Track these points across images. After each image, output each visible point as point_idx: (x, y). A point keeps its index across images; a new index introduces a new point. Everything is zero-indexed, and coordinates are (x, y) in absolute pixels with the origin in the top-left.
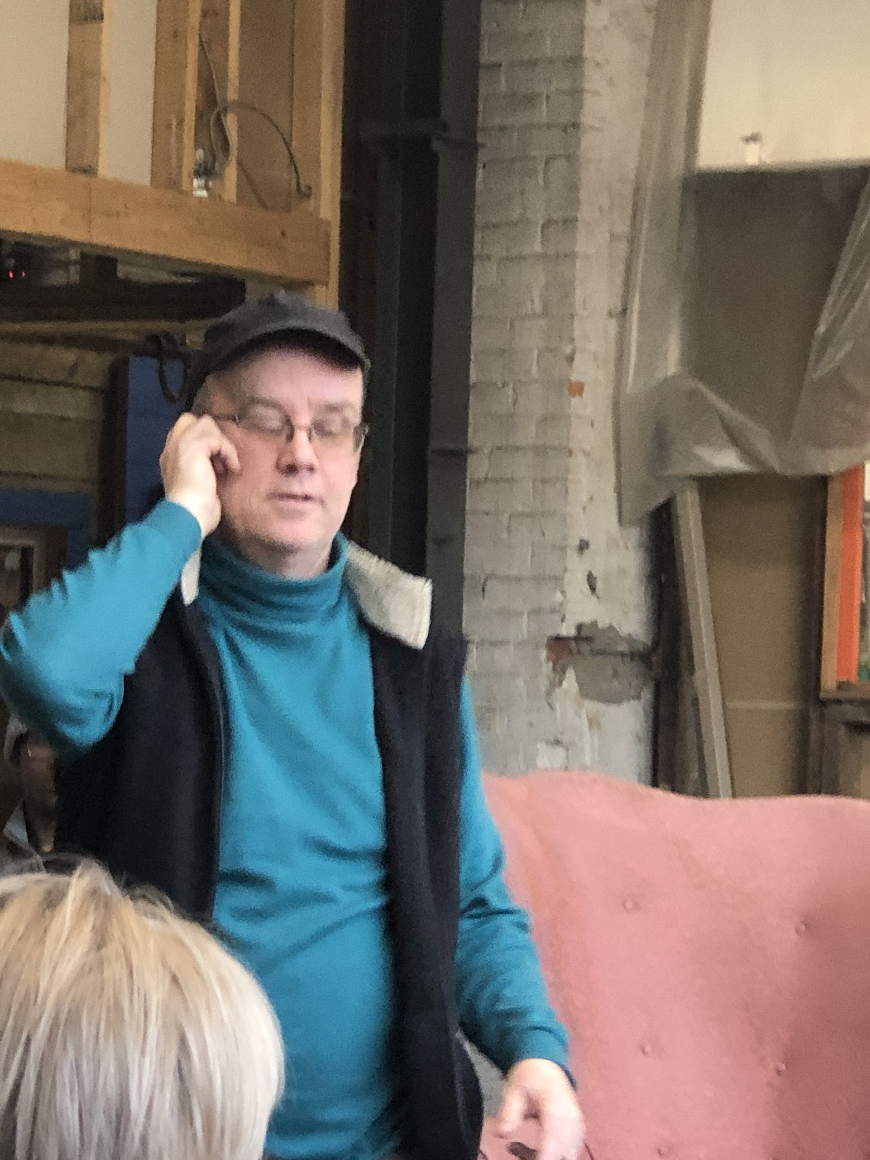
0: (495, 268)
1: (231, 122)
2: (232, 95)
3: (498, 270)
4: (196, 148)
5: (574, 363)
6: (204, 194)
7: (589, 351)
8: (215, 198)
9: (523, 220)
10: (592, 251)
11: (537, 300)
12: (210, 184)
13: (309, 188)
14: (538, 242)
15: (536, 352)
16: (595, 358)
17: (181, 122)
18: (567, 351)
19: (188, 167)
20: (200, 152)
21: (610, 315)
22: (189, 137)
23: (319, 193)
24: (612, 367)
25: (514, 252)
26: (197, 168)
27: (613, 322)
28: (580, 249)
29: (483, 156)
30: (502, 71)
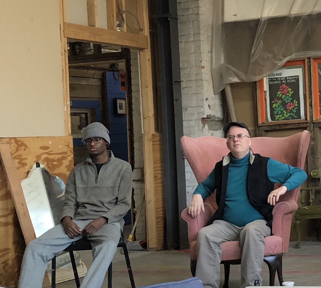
1: (124, 15)
2: (124, 9)
3: (184, 44)
4: (117, 21)
5: (202, 62)
6: (119, 30)
7: (205, 60)
8: (122, 31)
9: (189, 34)
10: (204, 40)
11: (193, 50)
12: (121, 28)
13: (142, 29)
14: (192, 38)
15: (194, 61)
16: (206, 61)
17: (113, 16)
18: (200, 60)
19: (116, 25)
20: (118, 22)
21: (209, 52)
22: (115, 19)
23: (144, 30)
24: (210, 63)
25: (187, 41)
26: (117, 25)
27: (209, 53)
28: (201, 39)
29: (179, 21)
30: (182, 3)
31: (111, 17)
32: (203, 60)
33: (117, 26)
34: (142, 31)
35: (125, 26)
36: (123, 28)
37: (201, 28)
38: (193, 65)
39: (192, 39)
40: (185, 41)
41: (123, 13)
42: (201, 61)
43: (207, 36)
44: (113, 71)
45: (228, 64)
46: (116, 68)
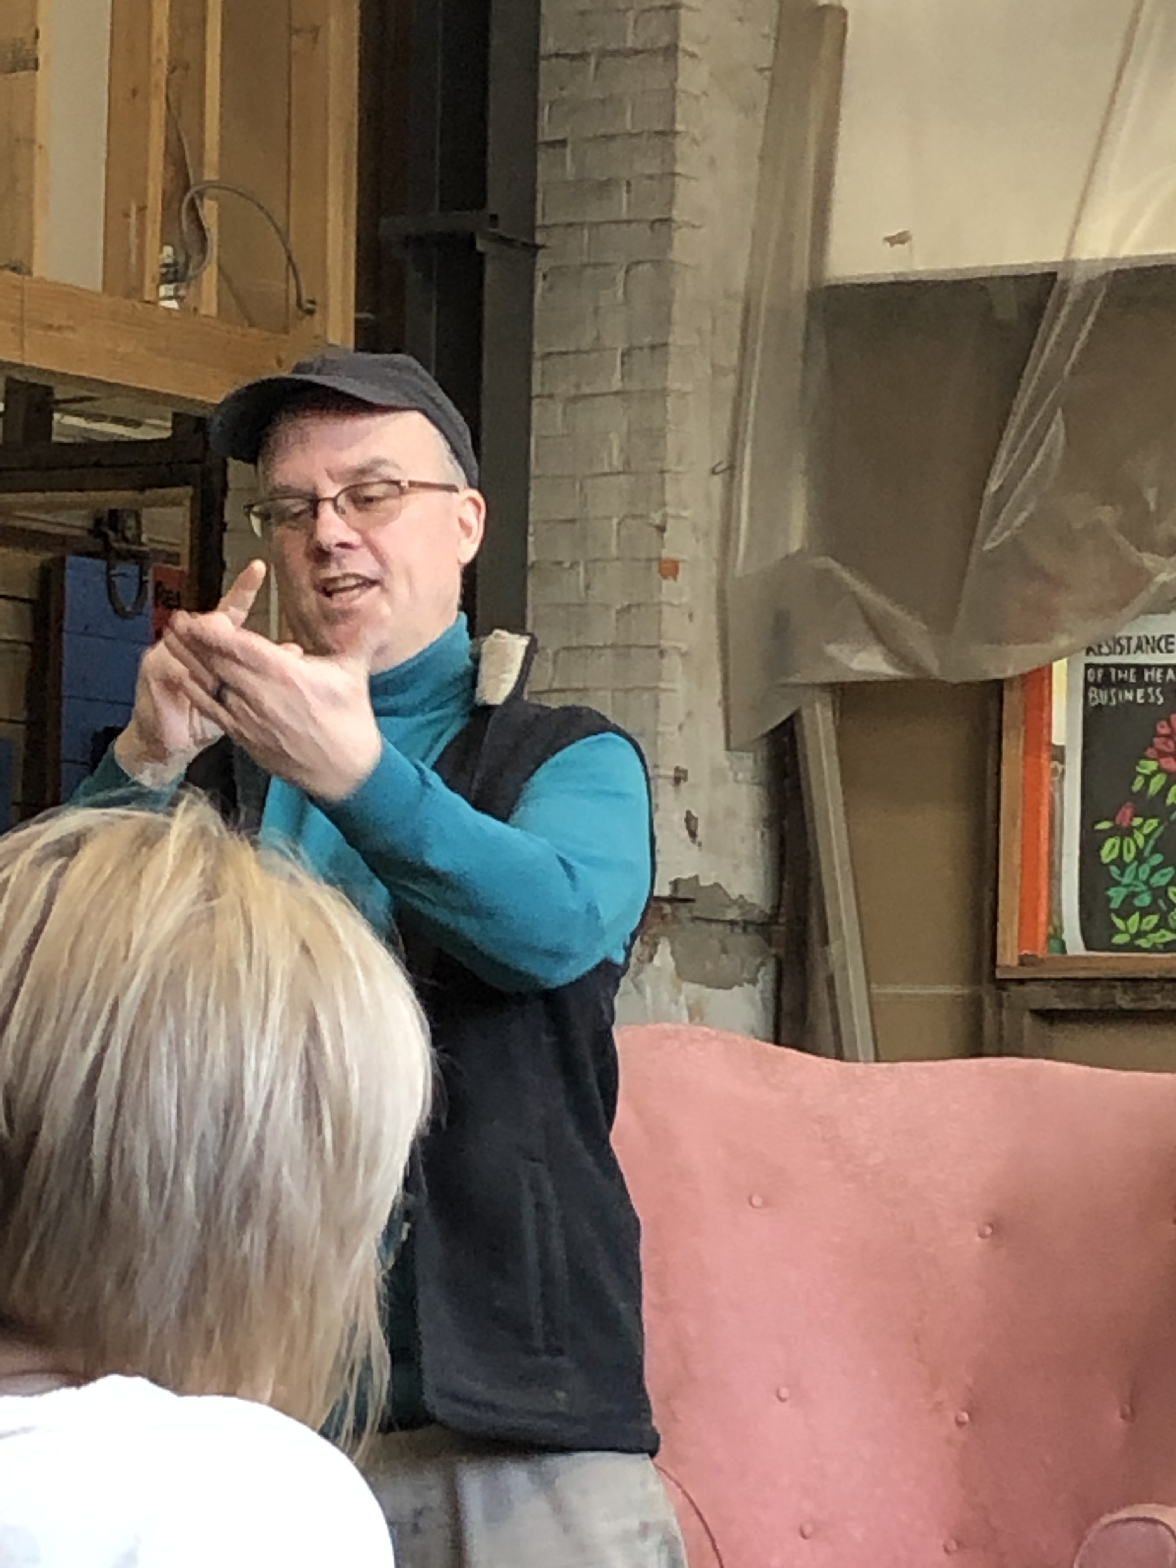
0: (560, 410)
1: (209, 211)
2: (210, 175)
3: (564, 413)
4: (164, 243)
5: (666, 535)
6: (173, 304)
7: (685, 518)
9: (598, 347)
10: (689, 387)
11: (615, 452)
12: (182, 292)
14: (618, 375)
15: (615, 521)
16: (694, 528)
17: (142, 209)
18: (657, 518)
19: (152, 269)
20: (168, 250)
21: (714, 472)
22: (153, 230)
24: (715, 539)
26: (164, 270)
27: (717, 480)
28: (673, 384)
29: (543, 262)
30: (568, 150)
31: (127, 215)
32: (670, 524)
33: (165, 279)
34: (311, 312)
35: (210, 276)
36: (199, 292)
37: (677, 312)
38: (605, 546)
39: (616, 384)
40: (573, 392)
41: (201, 195)
42: (662, 529)
43: (710, 371)
44: (105, 558)
45: (826, 554)
46: (126, 540)
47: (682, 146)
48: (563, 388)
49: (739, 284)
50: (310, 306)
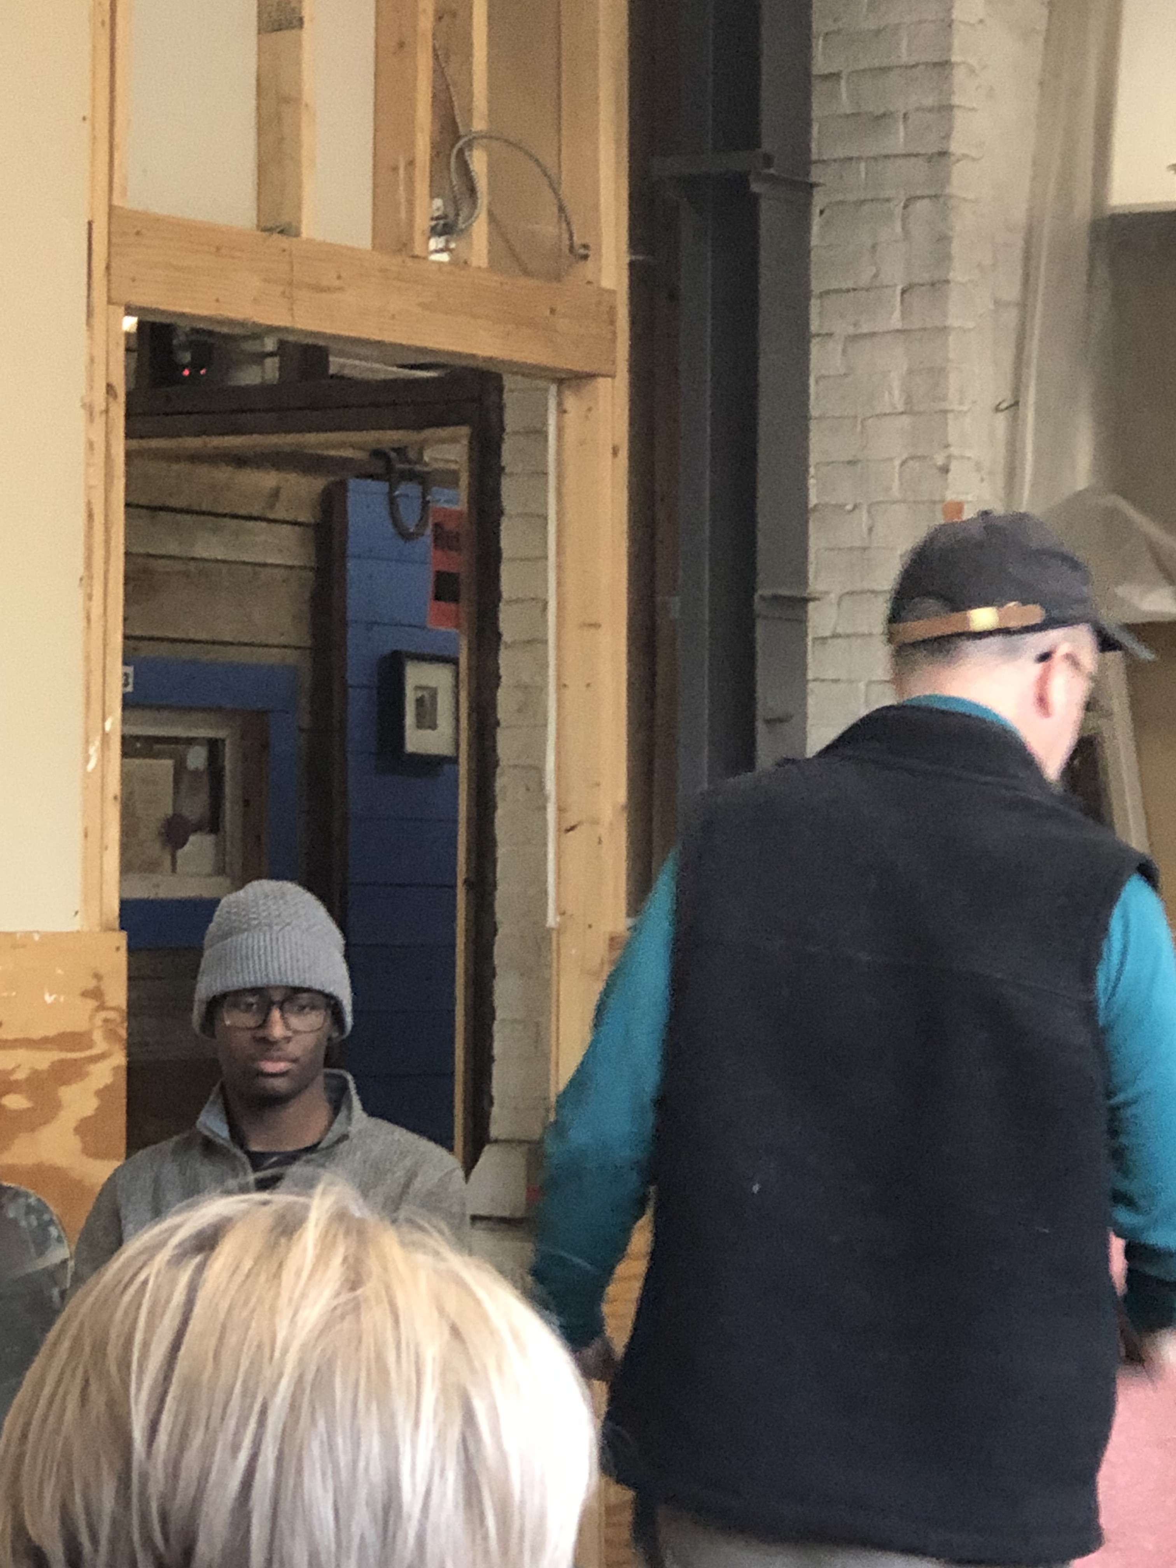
0: (840, 348)
1: (478, 162)
2: (479, 125)
3: (844, 351)
4: (432, 197)
5: (950, 476)
6: (444, 257)
7: (969, 458)
8: (460, 263)
9: (874, 287)
10: (970, 325)
11: (896, 392)
12: (453, 245)
13: (586, 246)
14: (897, 314)
15: (897, 463)
16: (978, 467)
17: (411, 163)
18: (940, 460)
19: (423, 223)
20: (438, 202)
21: (997, 409)
22: (422, 187)
23: (599, 254)
24: (1000, 481)
25: (865, 329)
26: (433, 223)
27: (1001, 416)
28: (953, 322)
29: (819, 200)
30: (843, 83)
31: (395, 169)
32: (954, 466)
33: (435, 232)
34: (585, 257)
35: (480, 229)
36: (470, 245)
37: (955, 248)
38: (888, 489)
39: (896, 321)
40: (851, 330)
41: (470, 144)
42: (945, 470)
43: (992, 307)
45: (1113, 491)
47: (959, 75)
48: (841, 328)
49: (1019, 215)
50: (582, 251)
